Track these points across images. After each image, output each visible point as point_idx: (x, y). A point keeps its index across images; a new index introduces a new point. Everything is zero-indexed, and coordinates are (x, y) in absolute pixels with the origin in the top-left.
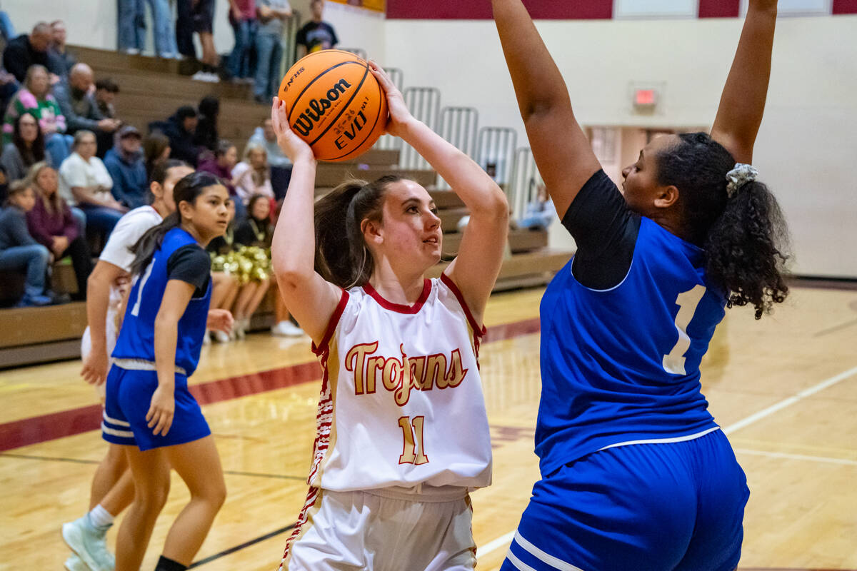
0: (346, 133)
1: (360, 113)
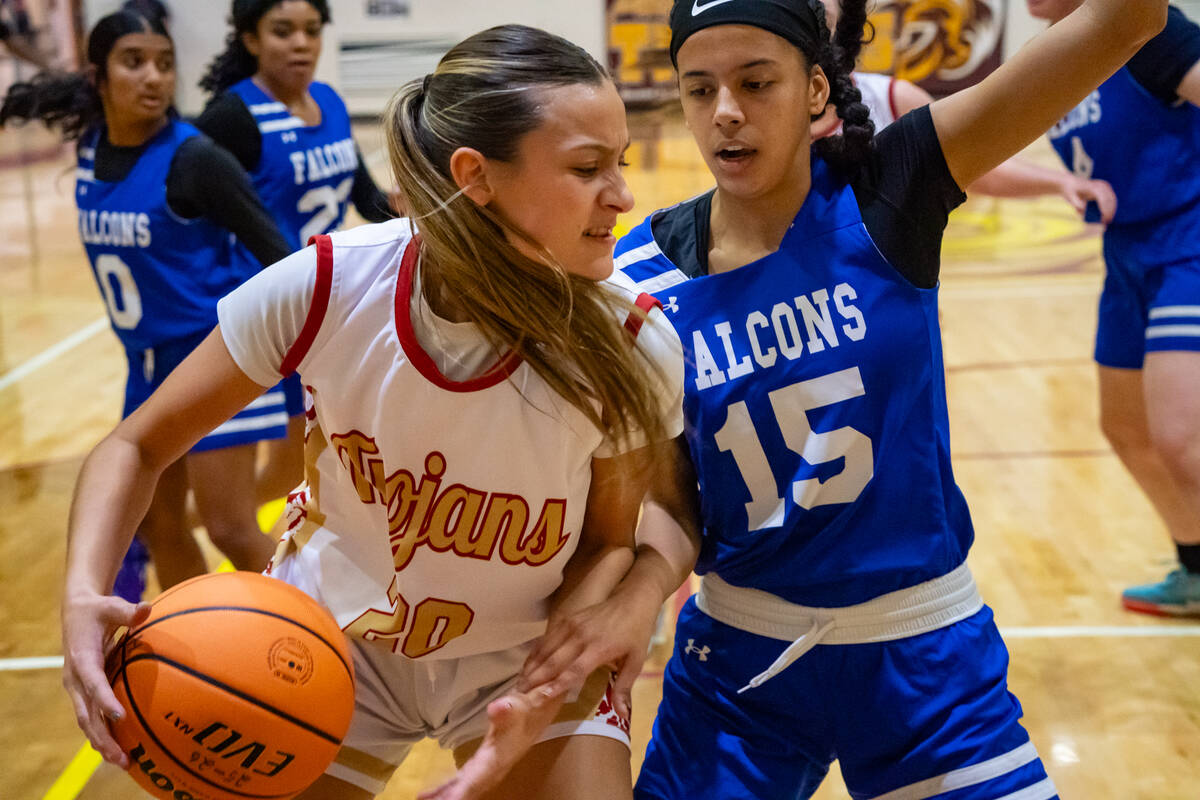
0: (247, 764)
1: (199, 738)
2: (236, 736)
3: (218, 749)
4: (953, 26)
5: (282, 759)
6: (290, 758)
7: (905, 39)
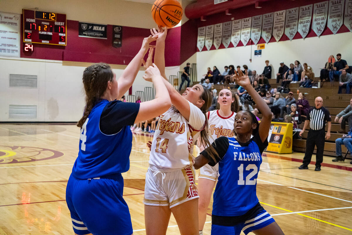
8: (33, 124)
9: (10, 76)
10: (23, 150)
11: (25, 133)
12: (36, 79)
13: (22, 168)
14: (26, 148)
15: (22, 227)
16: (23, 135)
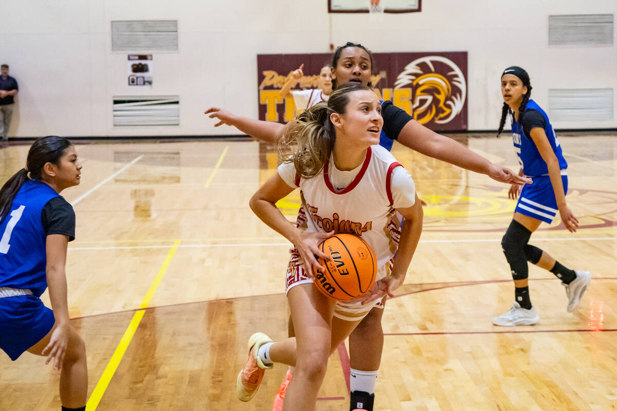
2: (340, 257)
3: (334, 258)
4: (441, 97)
5: (346, 272)
6: (348, 273)
7: (417, 104)
8: (604, 135)
9: (550, 20)
10: (584, 197)
11: (586, 156)
12: (612, 22)
13: (584, 242)
14: (589, 193)
15: (593, 387)
16: (582, 161)
